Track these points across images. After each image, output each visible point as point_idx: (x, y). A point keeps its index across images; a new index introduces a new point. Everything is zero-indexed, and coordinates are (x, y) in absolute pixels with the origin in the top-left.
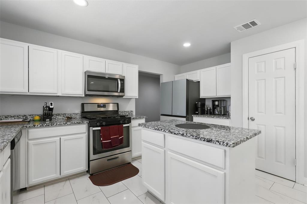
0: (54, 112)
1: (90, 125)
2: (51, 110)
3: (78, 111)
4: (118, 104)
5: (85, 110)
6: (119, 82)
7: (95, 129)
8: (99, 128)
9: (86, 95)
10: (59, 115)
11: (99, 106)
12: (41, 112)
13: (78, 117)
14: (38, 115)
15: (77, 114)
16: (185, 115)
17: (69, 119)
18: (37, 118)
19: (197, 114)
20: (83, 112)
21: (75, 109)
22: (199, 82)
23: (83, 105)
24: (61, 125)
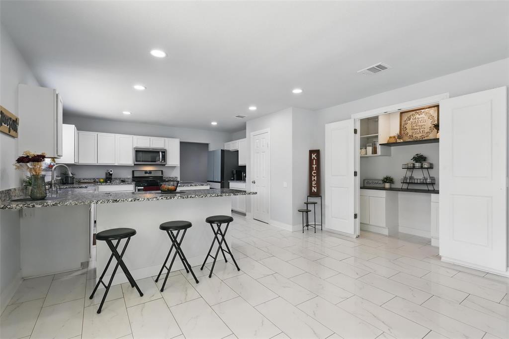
0: (113, 177)
1: (136, 185)
2: (111, 175)
3: (130, 176)
4: (162, 171)
5: (135, 176)
6: (161, 154)
7: (139, 188)
8: (143, 188)
9: (135, 165)
10: (116, 179)
11: (146, 172)
12: (104, 176)
13: (130, 180)
14: (102, 179)
15: (129, 179)
16: (220, 181)
17: (123, 181)
18: (102, 180)
19: (233, 180)
20: (133, 177)
21: (128, 175)
22: (238, 151)
23: (133, 172)
24: (117, 184)
